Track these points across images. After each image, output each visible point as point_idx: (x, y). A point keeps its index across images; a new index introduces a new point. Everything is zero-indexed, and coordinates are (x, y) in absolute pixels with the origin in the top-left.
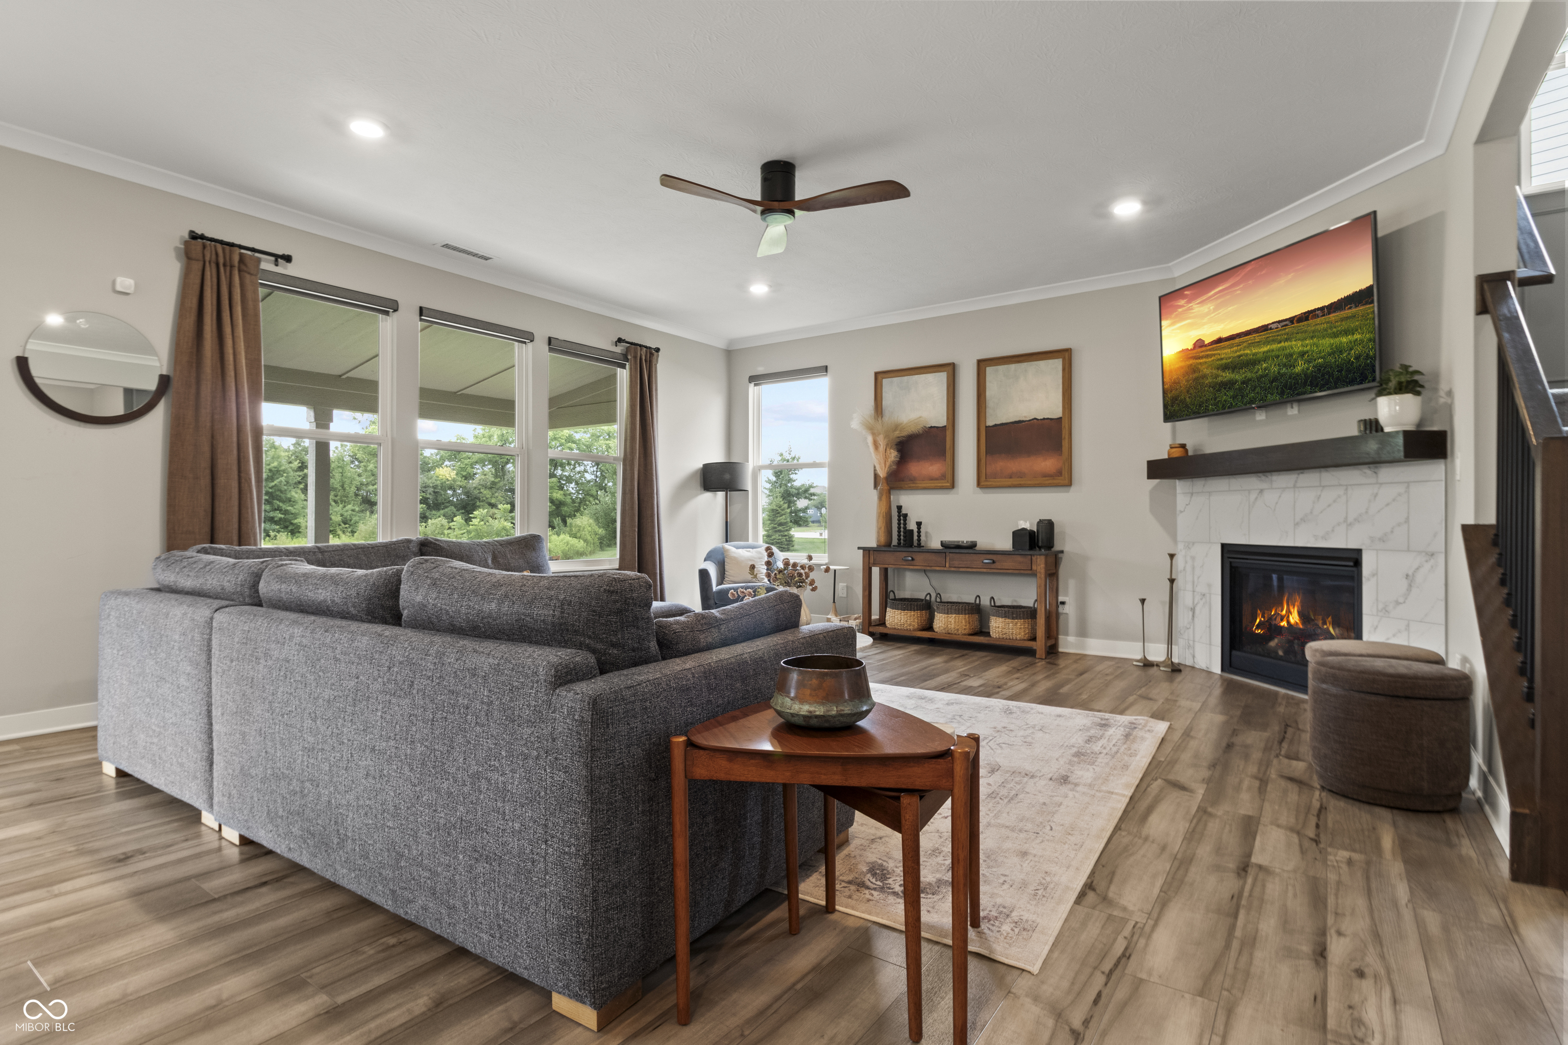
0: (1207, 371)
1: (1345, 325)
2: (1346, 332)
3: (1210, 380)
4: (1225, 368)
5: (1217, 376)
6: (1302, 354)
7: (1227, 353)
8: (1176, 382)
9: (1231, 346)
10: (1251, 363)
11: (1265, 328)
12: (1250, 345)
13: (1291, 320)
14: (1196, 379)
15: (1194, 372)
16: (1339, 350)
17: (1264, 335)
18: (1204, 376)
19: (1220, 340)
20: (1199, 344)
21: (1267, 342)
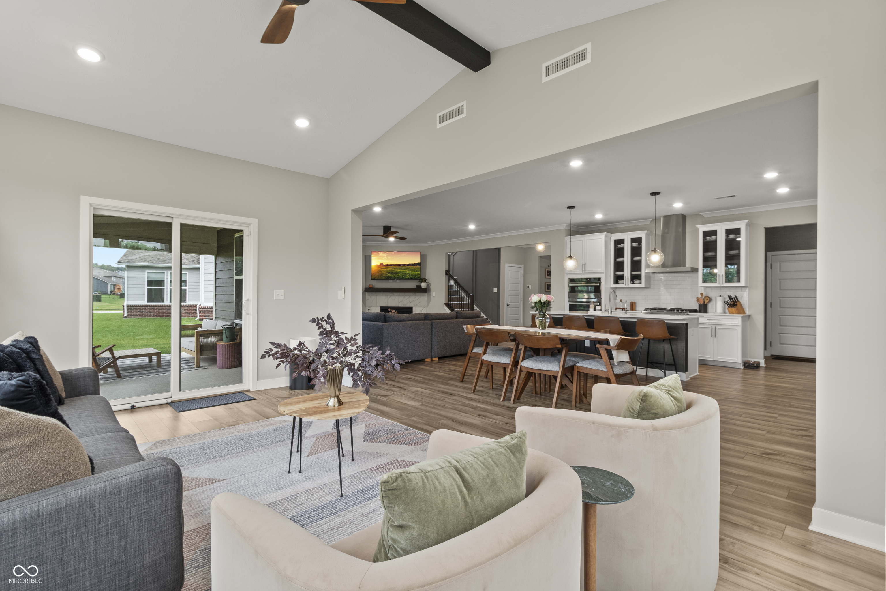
0: (384, 273)
1: (417, 269)
2: (417, 271)
3: (385, 275)
4: (389, 273)
5: (387, 275)
6: (408, 274)
7: (390, 269)
8: (375, 274)
9: (391, 267)
10: (396, 273)
11: (399, 265)
12: (396, 268)
13: (406, 265)
14: (380, 274)
15: (380, 272)
16: (415, 275)
17: (399, 267)
18: (383, 274)
19: (388, 265)
20: (382, 264)
21: (400, 269)
